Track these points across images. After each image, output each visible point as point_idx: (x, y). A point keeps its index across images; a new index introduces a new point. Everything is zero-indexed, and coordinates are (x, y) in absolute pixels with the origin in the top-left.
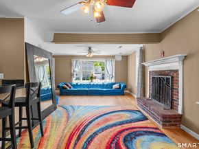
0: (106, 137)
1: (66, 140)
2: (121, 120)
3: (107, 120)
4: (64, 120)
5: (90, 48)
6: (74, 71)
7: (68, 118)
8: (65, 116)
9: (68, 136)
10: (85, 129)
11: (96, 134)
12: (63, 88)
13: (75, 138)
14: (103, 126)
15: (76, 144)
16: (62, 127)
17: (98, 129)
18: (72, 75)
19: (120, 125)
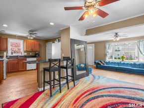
0: (109, 101)
1: (83, 92)
2: (133, 96)
3: (119, 92)
4: (89, 82)
5: (116, 34)
6: (107, 52)
7: (92, 82)
8: (91, 80)
9: (85, 91)
10: (97, 91)
11: (102, 96)
12: (98, 64)
13: (88, 93)
14: (112, 94)
15: (86, 96)
16: (86, 85)
17: (107, 94)
18: (105, 55)
19: (128, 99)
